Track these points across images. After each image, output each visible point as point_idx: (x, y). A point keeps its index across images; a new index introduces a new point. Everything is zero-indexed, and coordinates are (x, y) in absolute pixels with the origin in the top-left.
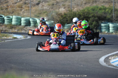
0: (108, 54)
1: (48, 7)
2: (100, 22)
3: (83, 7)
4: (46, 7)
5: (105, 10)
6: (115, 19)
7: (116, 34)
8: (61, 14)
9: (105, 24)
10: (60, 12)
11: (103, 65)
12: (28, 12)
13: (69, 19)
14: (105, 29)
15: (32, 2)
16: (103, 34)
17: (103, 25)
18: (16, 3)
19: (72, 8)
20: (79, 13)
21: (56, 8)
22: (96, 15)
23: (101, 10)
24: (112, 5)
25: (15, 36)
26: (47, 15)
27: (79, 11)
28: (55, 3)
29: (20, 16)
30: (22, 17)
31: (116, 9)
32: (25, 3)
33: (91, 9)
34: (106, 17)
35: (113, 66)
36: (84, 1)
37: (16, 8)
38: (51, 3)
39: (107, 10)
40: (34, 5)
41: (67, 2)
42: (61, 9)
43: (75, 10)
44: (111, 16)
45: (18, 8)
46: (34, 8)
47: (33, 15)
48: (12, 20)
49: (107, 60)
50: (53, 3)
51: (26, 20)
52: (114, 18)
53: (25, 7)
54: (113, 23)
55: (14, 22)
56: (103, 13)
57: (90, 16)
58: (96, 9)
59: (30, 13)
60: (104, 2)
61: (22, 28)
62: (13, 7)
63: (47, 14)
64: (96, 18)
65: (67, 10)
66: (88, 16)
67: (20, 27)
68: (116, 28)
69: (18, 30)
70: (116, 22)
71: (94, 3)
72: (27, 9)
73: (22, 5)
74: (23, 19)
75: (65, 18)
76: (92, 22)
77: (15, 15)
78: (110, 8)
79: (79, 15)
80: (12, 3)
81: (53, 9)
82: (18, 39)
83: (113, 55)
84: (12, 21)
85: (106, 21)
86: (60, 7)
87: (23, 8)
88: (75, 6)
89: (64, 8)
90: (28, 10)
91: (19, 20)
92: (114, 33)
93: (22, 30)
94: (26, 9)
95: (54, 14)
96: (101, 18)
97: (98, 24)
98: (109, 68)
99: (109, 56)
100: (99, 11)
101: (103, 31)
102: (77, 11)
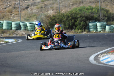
0: (98, 52)
1: (37, 10)
2: (88, 22)
3: (70, 8)
4: (35, 11)
5: (92, 10)
6: (102, 18)
7: (104, 32)
8: (50, 16)
9: (93, 24)
10: (49, 14)
11: (93, 63)
12: (18, 16)
13: (57, 21)
14: (93, 28)
15: (21, 7)
16: (91, 33)
17: (90, 24)
18: (6, 8)
19: (60, 10)
20: (67, 14)
21: (45, 11)
22: (83, 15)
23: (88, 10)
24: (98, 5)
25: (7, 40)
27: (67, 12)
28: (44, 6)
29: (11, 21)
30: (12, 22)
31: (103, 8)
32: (15, 8)
33: (78, 10)
34: (93, 17)
35: (103, 64)
36: (71, 2)
37: (6, 13)
38: (39, 6)
39: (94, 10)
40: (23, 9)
41: (55, 4)
42: (50, 11)
43: (63, 11)
44: (98, 15)
45: (8, 13)
46: (23, 12)
47: (22, 19)
48: (3, 24)
49: (96, 58)
50: (42, 6)
51: (16, 24)
53: (15, 11)
54: (100, 22)
55: (5, 27)
56: (90, 13)
57: (78, 16)
58: (83, 9)
59: (20, 17)
60: (90, 2)
61: (13, 32)
62: (3, 12)
63: (36, 18)
64: (84, 18)
65: (55, 12)
66: (76, 16)
67: (11, 31)
68: (103, 27)
69: (9, 35)
70: (103, 20)
71: (81, 4)
72: (17, 13)
73: (11, 10)
75: (54, 20)
76: (80, 23)
77: (6, 20)
78: (97, 7)
79: (67, 16)
80: (1, 8)
81: (42, 12)
82: (10, 43)
83: (102, 53)
84: (3, 26)
85: (93, 21)
86: (48, 9)
87: (12, 13)
88: (63, 8)
90: (18, 15)
91: (10, 25)
92: (102, 32)
93: (13, 34)
94: (15, 13)
95: (43, 16)
96: (88, 18)
97: (86, 24)
98: (100, 66)
99: (98, 55)
100: (86, 11)
101: (91, 31)
102: (65, 13)
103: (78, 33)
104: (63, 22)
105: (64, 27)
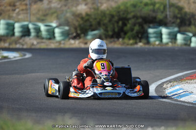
0: (162, 79)
1: (58, 4)
2: (145, 26)
3: (116, 2)
4: (56, 4)
5: (154, 6)
6: (170, 21)
7: (174, 45)
8: (81, 14)
9: (155, 30)
10: (78, 12)
13: (94, 23)
14: (155, 37)
17: (151, 31)
19: (99, 5)
20: (110, 12)
21: (72, 5)
22: (138, 14)
23: (148, 5)
25: (6, 54)
26: (58, 18)
27: (111, 9)
29: (13, 20)
30: (16, 22)
31: (172, 4)
33: (131, 5)
34: (155, 18)
37: (5, 7)
39: (157, 6)
40: (36, 2)
42: (80, 6)
43: (104, 7)
44: (164, 15)
45: (9, 8)
46: (35, 7)
47: (33, 18)
49: (160, 90)
51: (22, 27)
52: (169, 19)
53: (21, 4)
54: (167, 26)
55: (2, 31)
56: (151, 11)
57: (130, 16)
58: (139, 4)
59: (29, 15)
61: (16, 40)
63: (57, 16)
64: (140, 20)
65: (90, 8)
66: (127, 16)
67: (13, 38)
68: (173, 35)
69: (10, 44)
70: (174, 25)
72: (24, 7)
73: (14, 3)
74: (17, 25)
75: (88, 22)
76: (133, 27)
77: (4, 19)
78: (162, 2)
79: (111, 15)
81: (67, 8)
82: (10, 58)
83: (170, 81)
85: (155, 24)
86: (78, 3)
87: (17, 7)
88: (104, 1)
89: (86, 4)
90: (26, 11)
92: (170, 44)
93: (16, 43)
94: (21, 8)
95: (68, 15)
96: (147, 19)
97: (142, 30)
99: (163, 83)
100: (143, 8)
101: (151, 42)
102: (108, 9)
103: (128, 44)
104: (104, 25)
105: (105, 34)
